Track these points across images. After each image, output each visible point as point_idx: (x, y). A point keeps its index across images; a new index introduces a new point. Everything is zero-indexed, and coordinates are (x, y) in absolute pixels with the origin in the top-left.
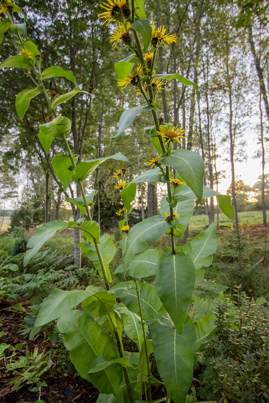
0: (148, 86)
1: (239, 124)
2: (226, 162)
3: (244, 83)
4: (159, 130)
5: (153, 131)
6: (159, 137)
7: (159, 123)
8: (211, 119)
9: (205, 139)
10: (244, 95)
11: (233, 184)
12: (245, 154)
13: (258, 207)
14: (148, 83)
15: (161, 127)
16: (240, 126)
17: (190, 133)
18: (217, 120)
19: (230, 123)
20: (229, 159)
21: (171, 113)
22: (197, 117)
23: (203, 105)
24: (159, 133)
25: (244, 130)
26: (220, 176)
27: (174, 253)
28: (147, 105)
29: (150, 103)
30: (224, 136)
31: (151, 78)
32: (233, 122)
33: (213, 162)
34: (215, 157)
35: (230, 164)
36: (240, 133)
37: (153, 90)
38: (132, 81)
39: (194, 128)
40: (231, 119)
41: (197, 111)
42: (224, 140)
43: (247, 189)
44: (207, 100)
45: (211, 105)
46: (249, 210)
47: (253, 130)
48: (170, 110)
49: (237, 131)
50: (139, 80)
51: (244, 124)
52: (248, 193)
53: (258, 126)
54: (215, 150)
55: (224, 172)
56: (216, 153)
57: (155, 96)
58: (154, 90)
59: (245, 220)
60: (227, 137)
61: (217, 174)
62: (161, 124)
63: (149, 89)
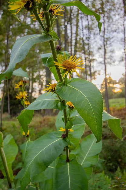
0: (45, 13)
1: (109, 37)
2: (100, 64)
3: (113, 8)
4: (56, 61)
5: (50, 60)
6: (57, 67)
7: (56, 52)
8: (91, 33)
9: (86, 47)
10: (113, 17)
11: (106, 80)
12: (113, 59)
13: (122, 96)
14: (45, 9)
15: (59, 56)
16: (110, 39)
17: (76, 43)
18: (94, 34)
19: (104, 37)
20: (103, 62)
21: (62, 28)
22: (81, 32)
23: (85, 23)
24: (57, 64)
25: (113, 42)
26: (96, 74)
27: (68, 160)
28: (43, 34)
29: (47, 32)
30: (99, 45)
31: (48, 4)
32: (106, 36)
33: (92, 64)
34: (93, 60)
35: (103, 66)
36: (110, 44)
37: (50, 16)
38: (25, 6)
39: (78, 39)
40: (104, 34)
41: (81, 27)
42: (100, 49)
43: (114, 83)
44: (87, 19)
45: (90, 23)
46: (116, 98)
47: (119, 42)
48: (61, 25)
49: (108, 43)
50: (34, 4)
51: (113, 38)
52: (115, 86)
53: (122, 39)
54: (93, 55)
55: (99, 71)
56: (94, 58)
57: (52, 23)
58: (52, 16)
59: (114, 105)
60: (101, 46)
61: (94, 73)
62: (58, 53)
63: (46, 16)
